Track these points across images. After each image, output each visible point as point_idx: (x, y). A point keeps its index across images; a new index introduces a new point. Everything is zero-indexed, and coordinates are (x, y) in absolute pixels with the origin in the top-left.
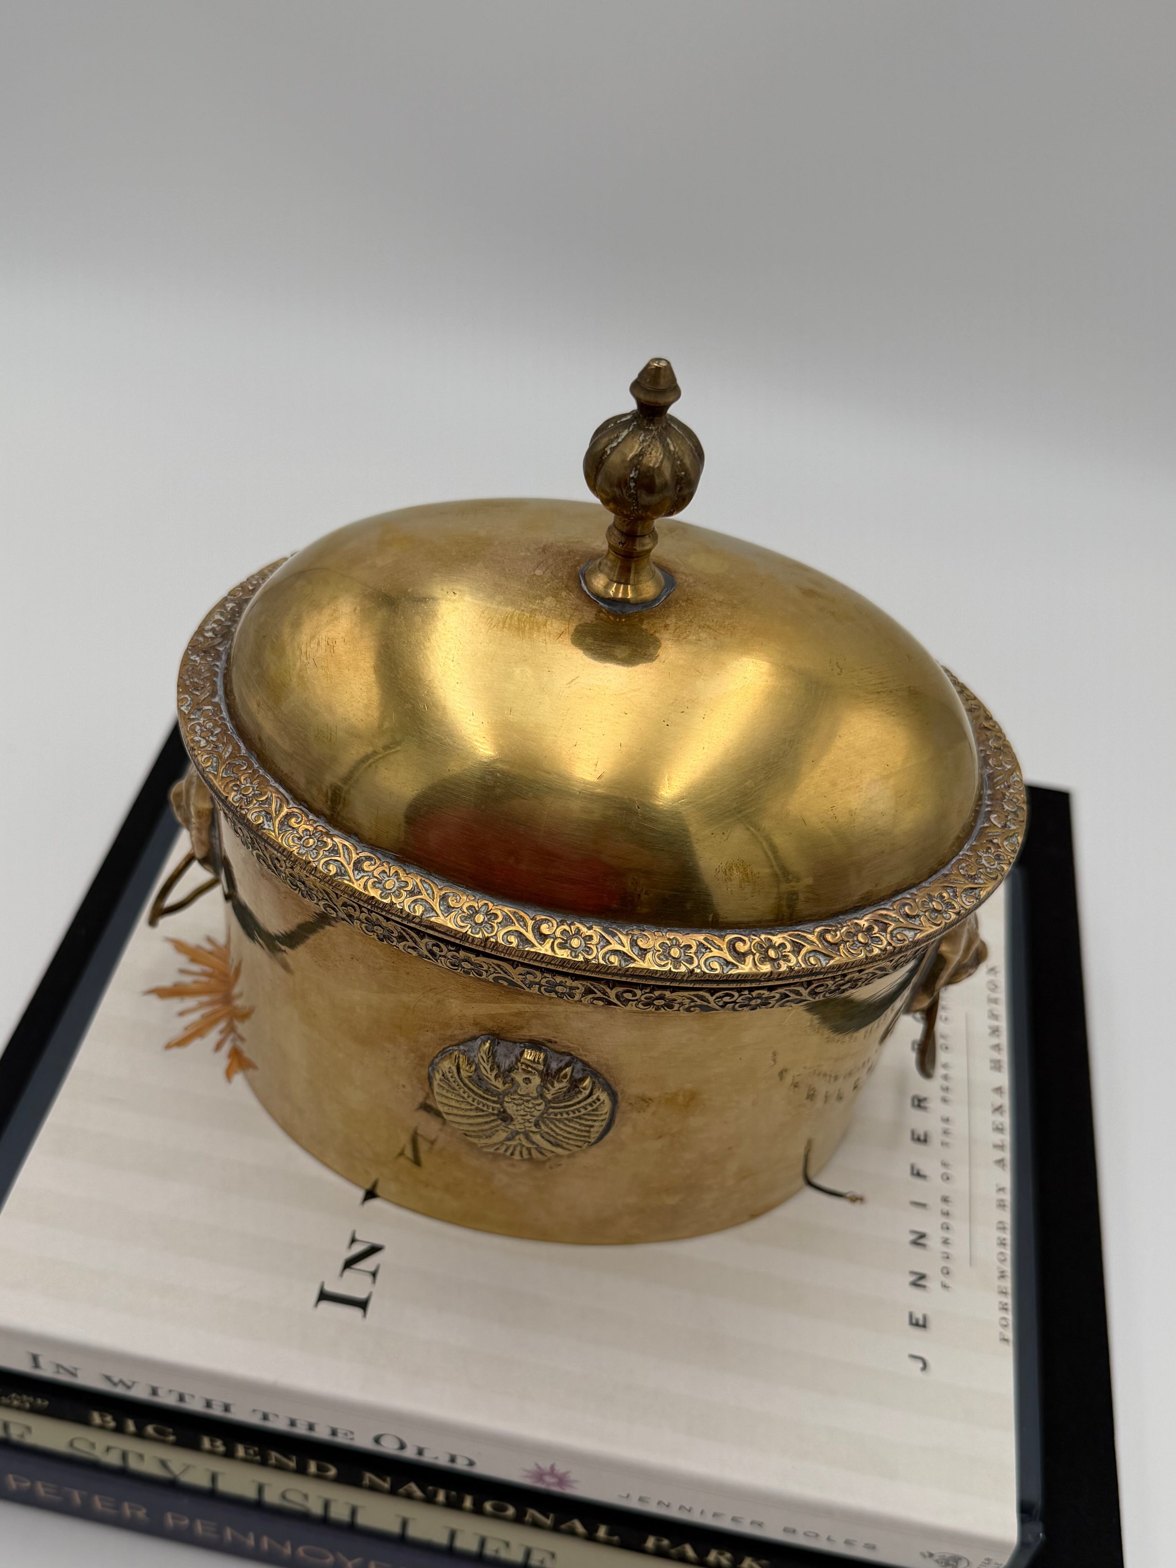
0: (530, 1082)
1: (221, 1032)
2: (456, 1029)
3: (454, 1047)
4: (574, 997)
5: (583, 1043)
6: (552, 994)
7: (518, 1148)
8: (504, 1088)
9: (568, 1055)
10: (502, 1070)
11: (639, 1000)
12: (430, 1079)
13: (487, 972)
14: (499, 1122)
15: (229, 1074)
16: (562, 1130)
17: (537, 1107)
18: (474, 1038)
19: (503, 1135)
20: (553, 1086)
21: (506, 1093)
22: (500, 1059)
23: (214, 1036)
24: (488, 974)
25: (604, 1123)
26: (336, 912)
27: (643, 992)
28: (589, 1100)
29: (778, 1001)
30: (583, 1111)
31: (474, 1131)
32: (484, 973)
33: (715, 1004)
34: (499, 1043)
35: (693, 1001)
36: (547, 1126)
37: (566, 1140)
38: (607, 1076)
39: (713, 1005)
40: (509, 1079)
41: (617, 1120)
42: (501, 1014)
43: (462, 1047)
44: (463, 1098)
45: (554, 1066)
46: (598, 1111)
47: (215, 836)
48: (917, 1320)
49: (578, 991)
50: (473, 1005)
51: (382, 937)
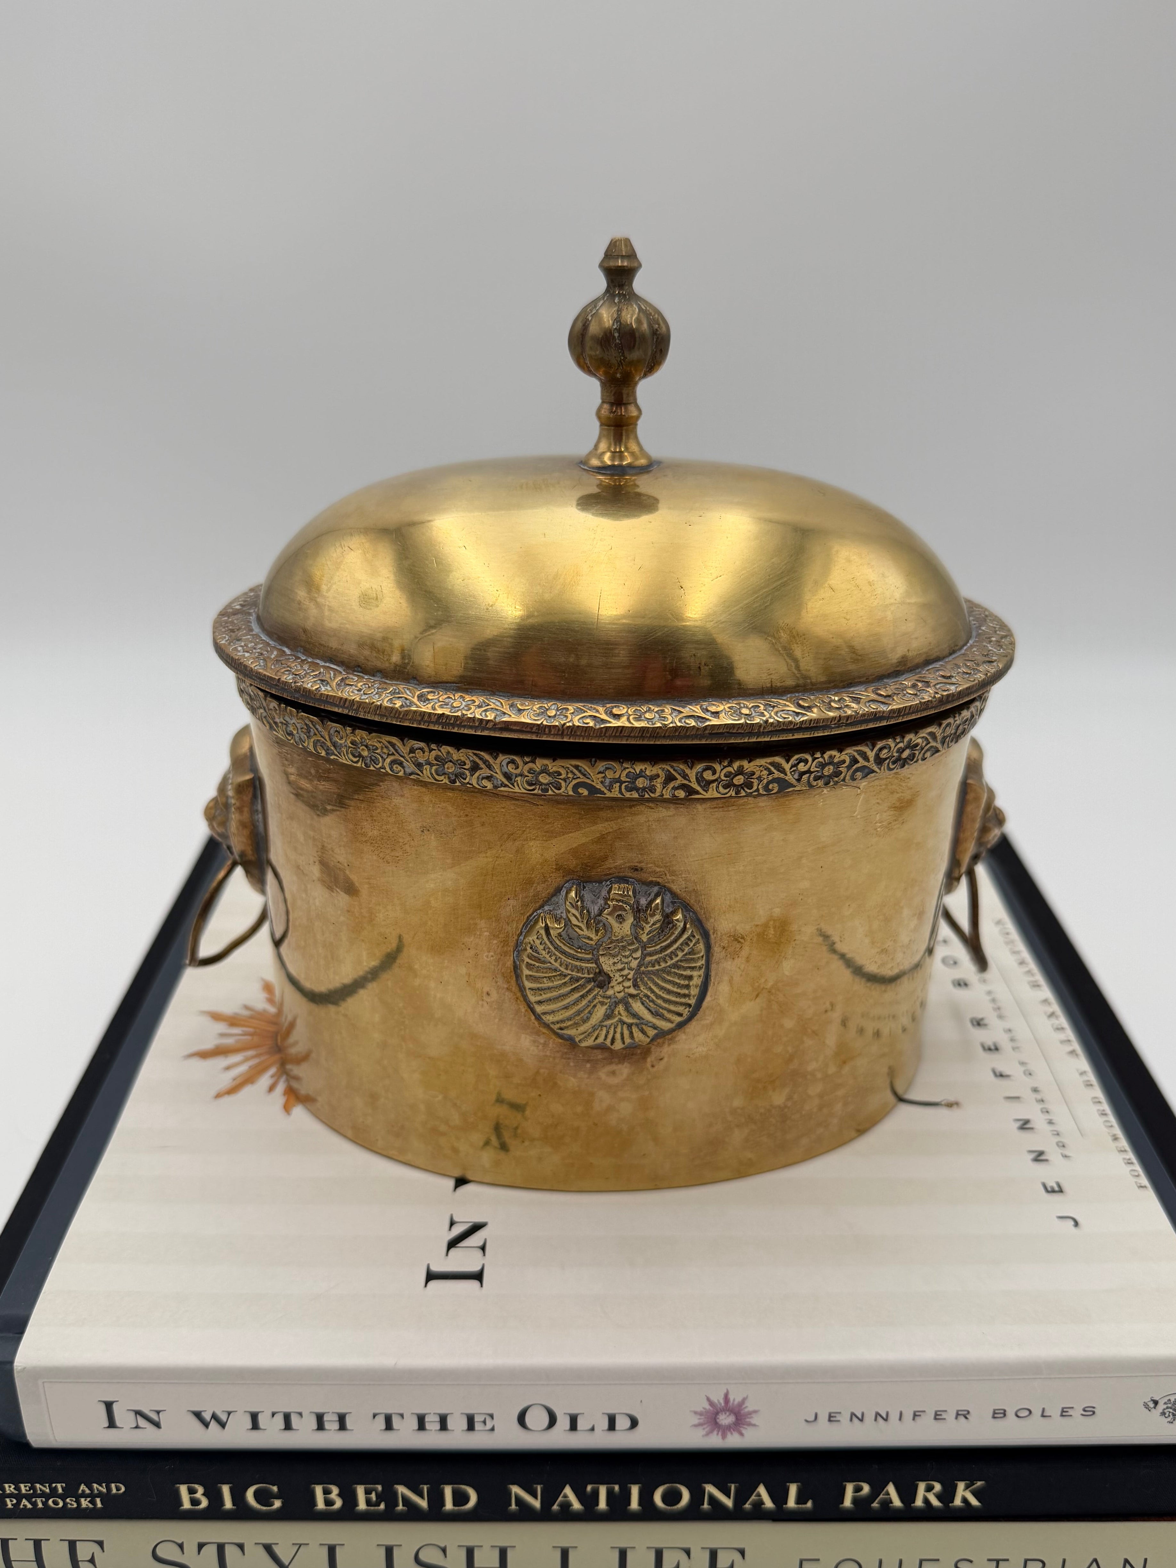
0: (624, 920)
1: (272, 1076)
2: (538, 884)
3: (538, 912)
4: (655, 790)
5: (668, 864)
6: (633, 792)
7: (619, 1030)
8: (598, 938)
9: (655, 885)
10: (592, 917)
11: (719, 780)
12: (516, 968)
13: (565, 780)
14: (597, 990)
15: (287, 1109)
16: (662, 988)
17: (634, 955)
18: (558, 890)
19: (600, 1012)
20: (647, 923)
21: (599, 945)
22: (588, 904)
23: (265, 1080)
24: (567, 784)
25: (702, 972)
26: (403, 767)
27: (722, 767)
28: (685, 936)
29: (849, 768)
30: (680, 954)
31: (569, 1019)
32: (563, 784)
33: (791, 777)
34: (584, 887)
35: (771, 773)
36: (646, 984)
37: (666, 1006)
38: (697, 908)
39: (789, 778)
40: (601, 924)
41: (713, 973)
42: (583, 844)
43: (546, 908)
44: (556, 970)
45: (643, 902)
46: (695, 954)
47: (257, 811)
48: (1052, 1188)
49: (659, 780)
50: (554, 841)
51: (453, 777)
